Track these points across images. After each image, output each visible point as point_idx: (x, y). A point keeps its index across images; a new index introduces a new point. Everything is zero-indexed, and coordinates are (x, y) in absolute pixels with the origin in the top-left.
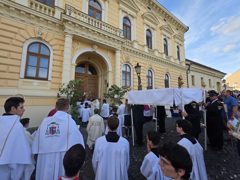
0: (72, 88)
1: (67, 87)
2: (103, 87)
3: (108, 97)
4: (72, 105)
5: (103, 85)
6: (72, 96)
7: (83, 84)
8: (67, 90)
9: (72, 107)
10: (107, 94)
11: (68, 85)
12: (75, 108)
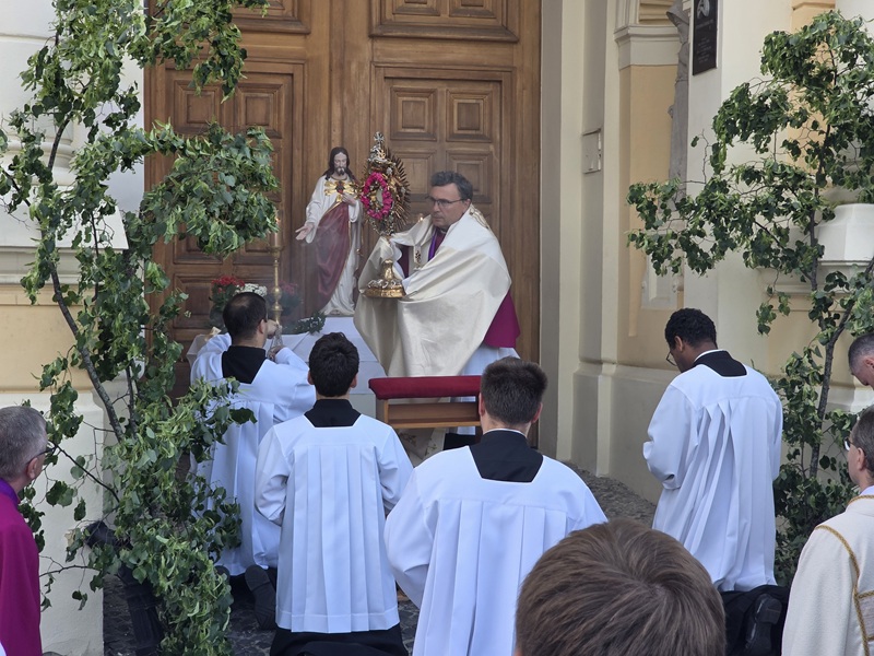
0: (111, 107)
1: (32, 95)
2: (626, 69)
3: (706, 244)
4: (117, 387)
5: (624, 38)
6: (114, 233)
7: (292, 45)
8: (30, 139)
9: (122, 410)
10: (694, 192)
11: (40, 60)
12: (168, 429)
